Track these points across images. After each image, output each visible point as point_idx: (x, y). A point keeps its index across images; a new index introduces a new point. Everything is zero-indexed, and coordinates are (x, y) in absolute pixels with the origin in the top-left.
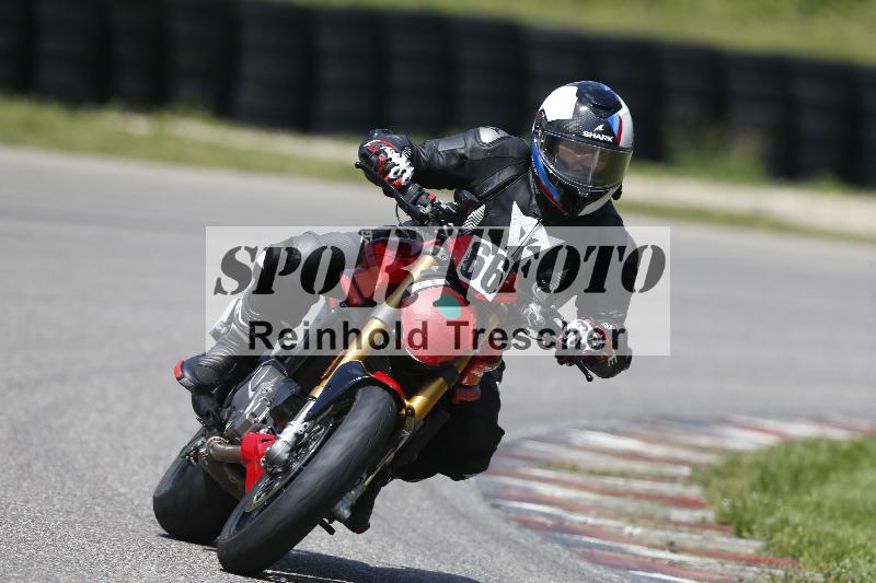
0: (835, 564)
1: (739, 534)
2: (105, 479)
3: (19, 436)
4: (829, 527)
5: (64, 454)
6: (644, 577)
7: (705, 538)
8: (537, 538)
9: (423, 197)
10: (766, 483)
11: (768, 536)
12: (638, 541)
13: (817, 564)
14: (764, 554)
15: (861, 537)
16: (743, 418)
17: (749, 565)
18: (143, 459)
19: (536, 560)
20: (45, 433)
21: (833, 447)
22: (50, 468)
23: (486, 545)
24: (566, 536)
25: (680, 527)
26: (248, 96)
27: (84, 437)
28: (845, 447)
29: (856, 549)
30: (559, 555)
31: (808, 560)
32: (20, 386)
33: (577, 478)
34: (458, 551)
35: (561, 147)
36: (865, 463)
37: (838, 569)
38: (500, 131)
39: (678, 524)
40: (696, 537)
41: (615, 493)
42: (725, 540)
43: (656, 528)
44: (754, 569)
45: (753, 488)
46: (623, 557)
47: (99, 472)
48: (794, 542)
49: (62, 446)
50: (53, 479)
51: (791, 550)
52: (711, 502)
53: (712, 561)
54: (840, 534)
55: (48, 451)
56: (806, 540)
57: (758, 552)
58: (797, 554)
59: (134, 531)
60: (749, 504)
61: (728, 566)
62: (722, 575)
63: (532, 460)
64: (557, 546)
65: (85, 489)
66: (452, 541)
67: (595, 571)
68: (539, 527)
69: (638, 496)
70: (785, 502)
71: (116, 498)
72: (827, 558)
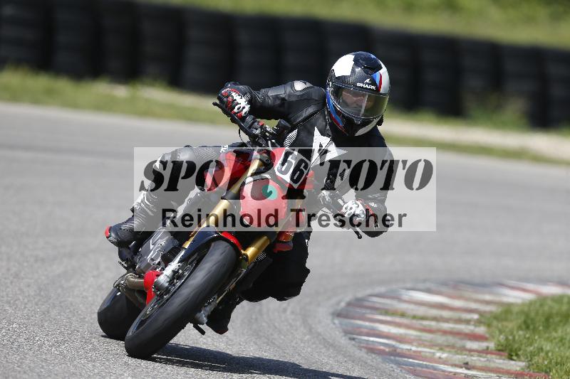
1: (511, 358)
3: (42, 293)
5: (71, 304)
7: (488, 360)
8: (379, 359)
9: (256, 124)
10: (528, 324)
11: (529, 359)
12: (445, 362)
13: (561, 376)
14: (527, 371)
16: (512, 283)
17: (516, 377)
20: (59, 291)
24: (398, 359)
25: (472, 353)
26: (191, 72)
27: (84, 294)
30: (393, 371)
31: (555, 374)
32: (43, 260)
33: (405, 321)
35: (344, 93)
38: (307, 83)
39: (471, 351)
40: (483, 359)
41: (430, 331)
42: (501, 361)
43: (457, 353)
45: (520, 328)
48: (546, 363)
49: (70, 299)
51: (544, 368)
52: (492, 337)
53: (492, 375)
55: (60, 303)
56: (554, 361)
57: (523, 369)
58: (548, 370)
60: (517, 338)
61: (503, 378)
63: (375, 309)
64: (392, 365)
68: (381, 353)
69: (445, 332)
70: (540, 336)
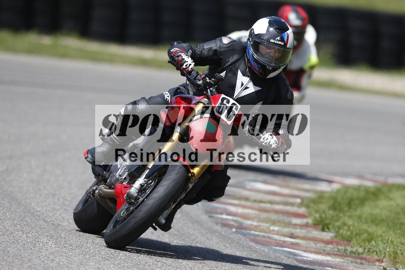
0: (368, 244)
1: (323, 230)
2: (31, 204)
4: (365, 227)
6: (279, 250)
7: (308, 232)
10: (335, 206)
11: (337, 231)
12: (277, 233)
13: (359, 244)
14: (335, 240)
15: (380, 232)
17: (327, 244)
18: (48, 195)
19: (230, 242)
21: (367, 190)
22: (5, 199)
23: (207, 235)
24: (244, 231)
25: (296, 227)
28: (373, 190)
29: (377, 237)
30: (240, 239)
31: (355, 242)
33: (248, 204)
34: (194, 237)
35: (260, 46)
36: (382, 197)
37: (369, 247)
39: (295, 225)
40: (304, 231)
41: (266, 211)
42: (317, 233)
43: (285, 227)
44: (330, 246)
45: (330, 209)
46: (270, 240)
47: (28, 201)
48: (349, 233)
50: (6, 204)
51: (347, 238)
52: (310, 215)
53: (311, 242)
54: (370, 230)
56: (354, 233)
57: (332, 238)
58: (350, 239)
59: (44, 228)
60: (328, 216)
61: (318, 245)
62: (315, 249)
63: (227, 196)
64: (239, 235)
65: (22, 209)
66: (191, 233)
67: (257, 247)
69: (277, 212)
70: (344, 215)
71: (36, 213)
72: (364, 241)
